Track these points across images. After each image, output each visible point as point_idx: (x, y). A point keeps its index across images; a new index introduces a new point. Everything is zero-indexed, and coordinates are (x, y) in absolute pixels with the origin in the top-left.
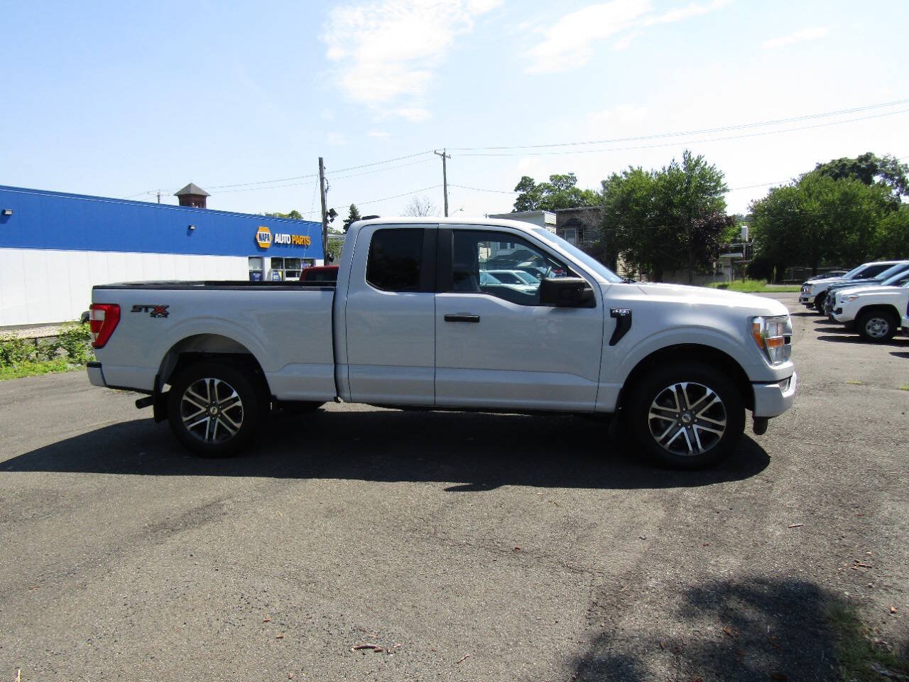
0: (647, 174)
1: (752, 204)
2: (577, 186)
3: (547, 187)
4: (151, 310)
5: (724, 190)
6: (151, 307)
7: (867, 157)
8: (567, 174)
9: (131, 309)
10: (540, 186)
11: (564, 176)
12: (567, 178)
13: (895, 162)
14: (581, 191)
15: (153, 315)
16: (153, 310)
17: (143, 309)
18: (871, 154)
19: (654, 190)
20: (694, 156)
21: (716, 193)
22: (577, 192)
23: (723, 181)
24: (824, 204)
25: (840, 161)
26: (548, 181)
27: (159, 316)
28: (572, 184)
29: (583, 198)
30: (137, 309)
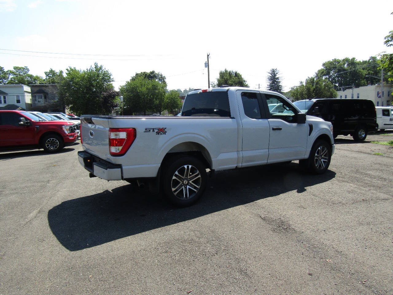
0: (78, 71)
1: (120, 87)
2: (30, 73)
3: (11, 72)
4: (156, 131)
5: (113, 81)
6: (155, 129)
7: (153, 72)
8: (24, 67)
9: (144, 130)
10: (8, 71)
11: (22, 68)
12: (24, 69)
13: (161, 75)
14: (33, 76)
15: (158, 133)
16: (157, 130)
17: (152, 130)
18: (154, 71)
19: (83, 78)
20: (99, 65)
21: (110, 81)
22: (31, 76)
23: (112, 77)
24: (147, 89)
25: (144, 73)
26: (12, 69)
27: (161, 134)
28: (27, 72)
29: (35, 80)
30: (147, 130)
